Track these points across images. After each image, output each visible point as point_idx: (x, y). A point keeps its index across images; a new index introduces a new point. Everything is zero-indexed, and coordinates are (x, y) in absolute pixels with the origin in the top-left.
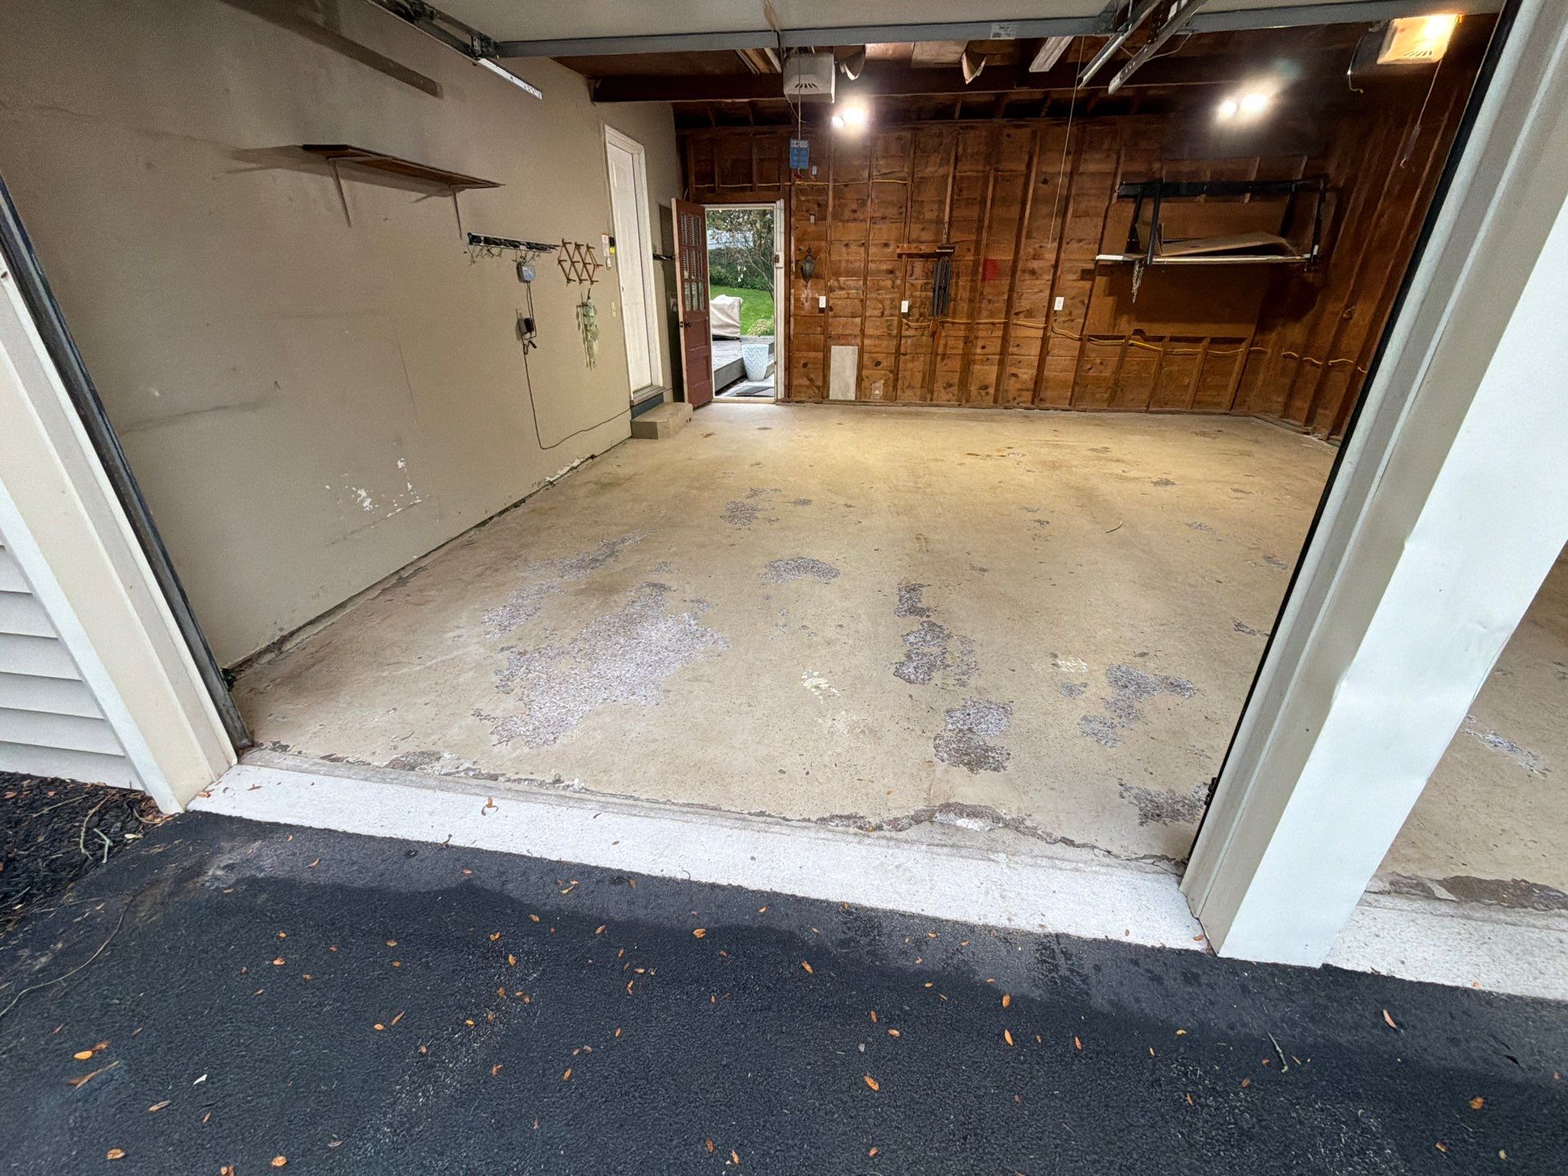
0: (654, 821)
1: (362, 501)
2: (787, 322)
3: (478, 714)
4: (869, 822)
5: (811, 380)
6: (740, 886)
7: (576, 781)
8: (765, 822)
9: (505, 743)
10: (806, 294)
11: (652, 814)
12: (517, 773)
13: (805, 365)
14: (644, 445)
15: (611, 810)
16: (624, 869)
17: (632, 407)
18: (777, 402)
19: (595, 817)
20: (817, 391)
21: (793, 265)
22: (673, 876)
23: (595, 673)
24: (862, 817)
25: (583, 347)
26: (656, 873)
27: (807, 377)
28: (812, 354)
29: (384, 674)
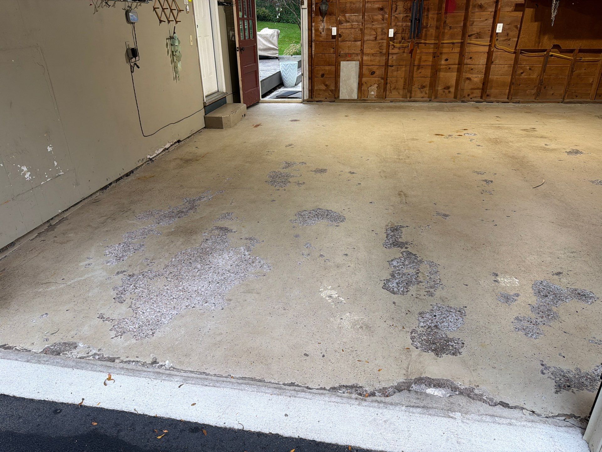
0: (219, 389)
1: (25, 174)
2: (310, 46)
3: (101, 317)
4: (366, 391)
5: (326, 85)
6: (277, 434)
7: (167, 362)
8: (295, 390)
9: (119, 337)
10: (322, 26)
11: (218, 385)
12: (127, 357)
13: (323, 76)
14: (214, 134)
15: (190, 382)
16: (199, 422)
17: (205, 107)
18: (304, 102)
19: (179, 387)
20: (330, 93)
21: (314, 6)
22: (232, 427)
23: (180, 288)
24: (361, 387)
25: (171, 66)
26: (221, 424)
27: (324, 84)
28: (327, 68)
29: (40, 290)
